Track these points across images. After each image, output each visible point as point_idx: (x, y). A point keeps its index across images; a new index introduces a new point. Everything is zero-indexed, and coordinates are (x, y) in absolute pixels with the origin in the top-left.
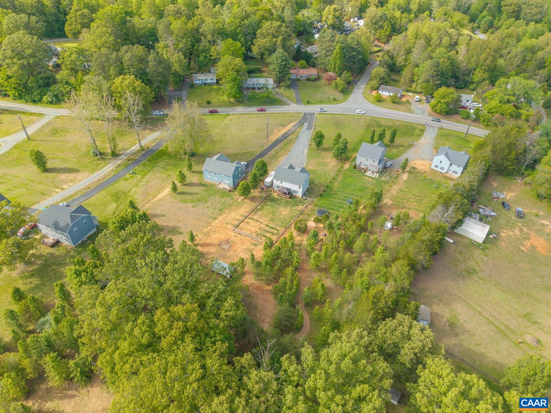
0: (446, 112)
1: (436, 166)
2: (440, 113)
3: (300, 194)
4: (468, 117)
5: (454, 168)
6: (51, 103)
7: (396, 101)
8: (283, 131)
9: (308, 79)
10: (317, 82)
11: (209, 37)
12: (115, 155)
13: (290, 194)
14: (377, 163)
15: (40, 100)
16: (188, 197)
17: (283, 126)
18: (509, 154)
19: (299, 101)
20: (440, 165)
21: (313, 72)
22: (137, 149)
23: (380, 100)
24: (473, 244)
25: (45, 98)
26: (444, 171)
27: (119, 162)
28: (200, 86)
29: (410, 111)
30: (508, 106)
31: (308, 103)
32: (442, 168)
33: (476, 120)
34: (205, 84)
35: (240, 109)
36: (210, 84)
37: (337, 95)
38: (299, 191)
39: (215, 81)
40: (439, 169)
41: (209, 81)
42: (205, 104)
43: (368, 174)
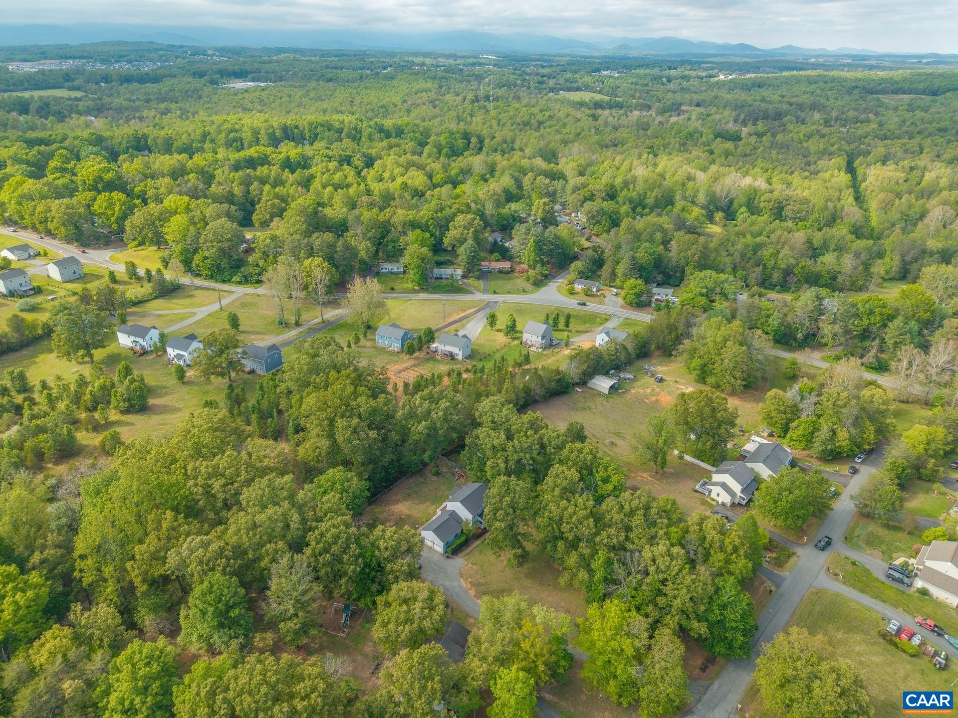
0: (636, 303)
2: (630, 305)
3: (460, 357)
6: (240, 283)
7: (588, 294)
8: (462, 315)
9: (500, 272)
10: (510, 275)
11: (399, 228)
12: (297, 324)
13: (451, 356)
14: (540, 338)
15: (229, 281)
17: (463, 310)
19: (485, 291)
20: (602, 344)
21: (506, 265)
22: (319, 321)
23: (572, 293)
24: (600, 394)
25: (234, 279)
27: (301, 330)
28: (386, 274)
29: (602, 303)
31: (495, 292)
34: (392, 273)
35: (423, 296)
36: (397, 273)
37: (528, 286)
38: (460, 354)
39: (402, 270)
41: (396, 270)
42: (389, 290)
43: (533, 349)
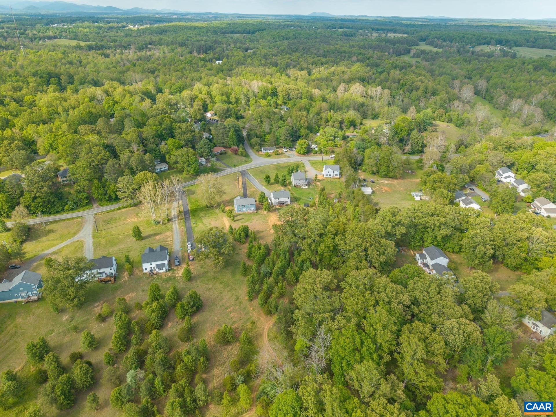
1: (327, 175)
2: (303, 154)
3: (289, 203)
4: (316, 153)
5: (336, 173)
7: (277, 154)
8: (240, 183)
10: (227, 154)
12: (168, 220)
13: (283, 204)
14: (305, 181)
16: (241, 221)
17: (236, 180)
18: (351, 161)
19: (228, 167)
20: (329, 174)
21: (221, 149)
22: (176, 213)
23: (269, 156)
25: (66, 207)
26: (331, 176)
27: (177, 222)
28: (159, 173)
29: (288, 157)
30: (330, 142)
31: (235, 166)
32: (330, 175)
33: (321, 153)
34: (162, 171)
36: (164, 171)
37: (244, 159)
38: (288, 201)
39: (167, 168)
40: (329, 176)
41: (164, 169)
43: (303, 187)
